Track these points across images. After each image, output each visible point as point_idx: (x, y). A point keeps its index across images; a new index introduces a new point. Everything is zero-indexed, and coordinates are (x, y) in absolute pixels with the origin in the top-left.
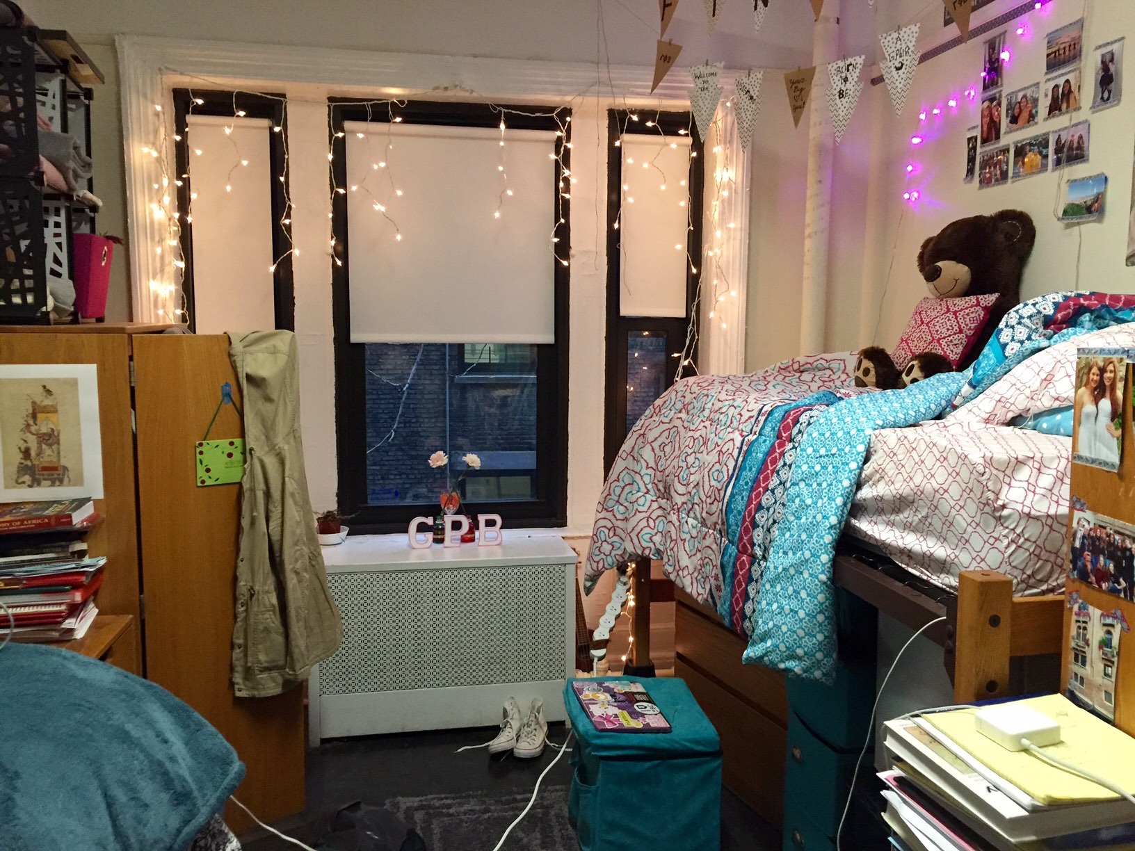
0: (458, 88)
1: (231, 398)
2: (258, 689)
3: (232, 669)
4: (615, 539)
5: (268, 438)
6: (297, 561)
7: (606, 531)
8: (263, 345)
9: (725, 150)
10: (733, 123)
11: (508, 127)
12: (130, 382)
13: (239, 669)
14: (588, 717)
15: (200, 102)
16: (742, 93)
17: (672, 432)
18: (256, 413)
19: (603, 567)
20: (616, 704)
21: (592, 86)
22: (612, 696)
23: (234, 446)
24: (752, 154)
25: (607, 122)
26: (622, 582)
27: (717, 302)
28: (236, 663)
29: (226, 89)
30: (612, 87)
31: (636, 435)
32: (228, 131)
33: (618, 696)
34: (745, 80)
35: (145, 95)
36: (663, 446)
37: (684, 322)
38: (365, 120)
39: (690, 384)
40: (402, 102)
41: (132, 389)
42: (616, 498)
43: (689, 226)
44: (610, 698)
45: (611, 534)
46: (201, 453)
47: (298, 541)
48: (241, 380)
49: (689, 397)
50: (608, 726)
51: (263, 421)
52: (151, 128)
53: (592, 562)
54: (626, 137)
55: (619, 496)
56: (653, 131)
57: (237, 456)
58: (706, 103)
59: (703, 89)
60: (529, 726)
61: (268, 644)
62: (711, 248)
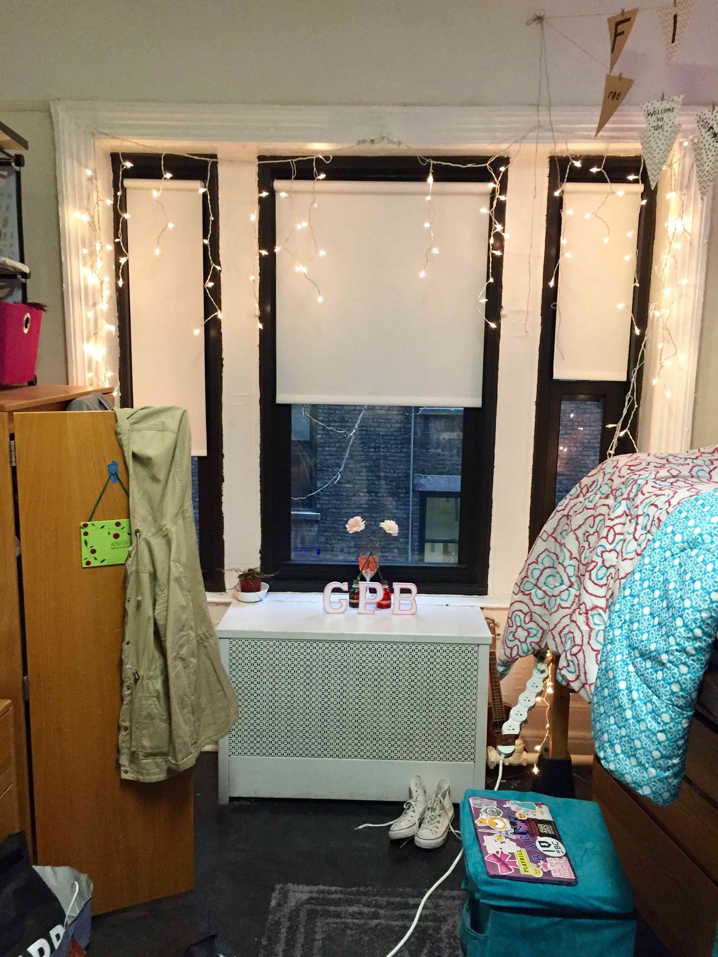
0: (385, 139)
1: (118, 479)
2: (142, 774)
3: (118, 751)
4: (532, 625)
5: (155, 520)
6: (182, 646)
7: (522, 616)
8: (153, 422)
9: (681, 196)
10: (693, 165)
11: (436, 180)
12: (11, 462)
13: (125, 751)
14: (481, 852)
15: (129, 165)
16: (704, 131)
17: (598, 520)
18: (144, 493)
19: (518, 654)
20: (514, 837)
21: (531, 131)
22: (513, 824)
23: (121, 527)
24: (713, 199)
25: (547, 171)
26: (538, 670)
27: (662, 366)
28: (122, 745)
29: (155, 151)
30: (553, 131)
31: (559, 515)
32: (155, 194)
33: (519, 823)
34: (708, 115)
35: (79, 162)
36: (587, 536)
37: (624, 386)
38: (289, 178)
39: (619, 465)
40: (327, 158)
41: (14, 470)
42: (534, 582)
43: (635, 282)
44: (509, 827)
45: (528, 619)
46: (86, 534)
47: (184, 626)
48: (127, 459)
49: (617, 482)
50: (501, 871)
51: (150, 501)
52: (85, 193)
53: (506, 647)
54: (568, 187)
55: (538, 579)
56: (598, 179)
57: (124, 536)
58: (660, 144)
59: (656, 128)
60: (433, 810)
61: (152, 730)
62: (658, 308)
